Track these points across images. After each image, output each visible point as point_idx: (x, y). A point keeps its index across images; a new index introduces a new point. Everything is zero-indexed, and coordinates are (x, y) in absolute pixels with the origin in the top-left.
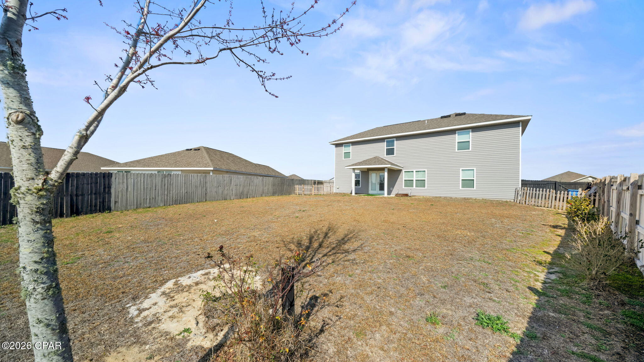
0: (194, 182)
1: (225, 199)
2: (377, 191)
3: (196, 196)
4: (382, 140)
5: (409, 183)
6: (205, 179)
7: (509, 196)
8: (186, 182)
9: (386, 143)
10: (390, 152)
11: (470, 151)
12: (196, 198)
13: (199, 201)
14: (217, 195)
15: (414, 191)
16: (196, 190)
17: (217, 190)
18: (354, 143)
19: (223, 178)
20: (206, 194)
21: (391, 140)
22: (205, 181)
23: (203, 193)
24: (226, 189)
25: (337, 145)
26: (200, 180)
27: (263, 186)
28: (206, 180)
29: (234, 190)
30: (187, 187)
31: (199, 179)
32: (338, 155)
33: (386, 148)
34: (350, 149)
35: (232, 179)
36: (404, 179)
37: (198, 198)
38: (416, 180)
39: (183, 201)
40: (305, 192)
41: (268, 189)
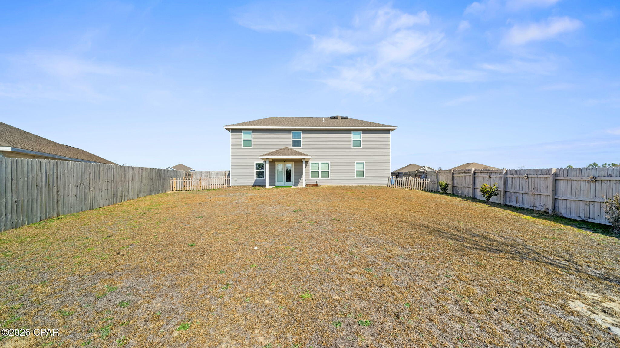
0: (33, 177)
1: (92, 208)
2: (284, 182)
3: (39, 208)
4: (289, 131)
5: (315, 173)
6: (55, 171)
7: (385, 183)
8: (14, 178)
9: (292, 134)
10: (297, 143)
11: (361, 148)
12: (39, 212)
13: (44, 217)
14: (78, 202)
15: (321, 181)
16: (37, 195)
17: (77, 193)
18: (255, 131)
19: (86, 168)
20: (57, 202)
21: (298, 133)
22: (55, 174)
23: (51, 199)
24: (92, 188)
25: (233, 131)
26: (46, 172)
27: (140, 181)
28: (57, 173)
29: (104, 190)
30: (17, 189)
31: (44, 171)
32: (235, 143)
33: (292, 139)
34: (251, 136)
35: (101, 169)
36: (310, 170)
37: (41, 213)
38: (321, 171)
39: (8, 223)
40: (188, 187)
41: (145, 185)
